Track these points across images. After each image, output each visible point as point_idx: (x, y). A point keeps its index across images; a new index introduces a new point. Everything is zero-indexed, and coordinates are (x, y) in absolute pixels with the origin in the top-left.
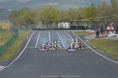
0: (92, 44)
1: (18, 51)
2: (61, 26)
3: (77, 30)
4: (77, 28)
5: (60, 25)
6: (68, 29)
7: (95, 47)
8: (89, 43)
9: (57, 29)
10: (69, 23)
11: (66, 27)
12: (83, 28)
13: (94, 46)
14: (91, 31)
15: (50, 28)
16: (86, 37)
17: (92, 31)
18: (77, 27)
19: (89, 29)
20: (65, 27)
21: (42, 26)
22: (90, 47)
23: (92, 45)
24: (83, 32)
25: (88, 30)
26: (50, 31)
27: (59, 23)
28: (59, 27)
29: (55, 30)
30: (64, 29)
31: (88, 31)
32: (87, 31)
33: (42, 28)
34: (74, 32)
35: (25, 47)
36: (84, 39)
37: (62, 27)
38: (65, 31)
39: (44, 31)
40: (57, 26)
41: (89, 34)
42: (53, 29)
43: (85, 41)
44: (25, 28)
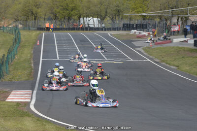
0: (151, 55)
1: (32, 65)
2: (86, 23)
6: (98, 29)
7: (158, 60)
8: (145, 54)
11: (94, 25)
13: (156, 58)
14: (140, 33)
16: (134, 43)
17: (143, 33)
22: (149, 60)
23: (151, 57)
27: (81, 19)
29: (77, 30)
30: (92, 29)
31: (135, 33)
34: (111, 34)
35: (41, 59)
36: (134, 47)
37: (88, 25)
38: (96, 33)
41: (139, 37)
42: (73, 29)
43: (137, 49)
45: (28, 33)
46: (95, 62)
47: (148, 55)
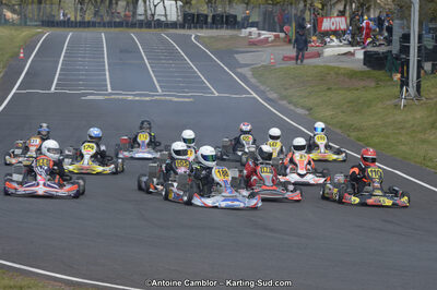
0: (264, 83)
2: (149, 12)
3: (207, 28)
4: (209, 20)
5: (146, 11)
6: (174, 25)
7: (273, 96)
8: (253, 80)
9: (133, 25)
10: (180, 3)
11: (166, 15)
12: (230, 21)
13: (272, 90)
14: (259, 35)
15: (107, 19)
16: (240, 58)
17: (265, 34)
18: (207, 16)
19: (253, 25)
20: (163, 19)
21: (76, 9)
22: (255, 95)
23: (262, 88)
24: (232, 37)
25: (249, 30)
26: (107, 29)
28: (142, 18)
29: (127, 26)
30: (160, 25)
31: (250, 33)
32: (245, 32)
33: (79, 19)
34: (196, 37)
35: (14, 91)
36: (234, 66)
37: (153, 15)
38: (164, 34)
39: (86, 30)
40: (134, 13)
41: (253, 44)
42: (119, 25)
43: (239, 70)
44: (15, 16)
45: (13, 31)
46: (130, 98)
47: (258, 84)
